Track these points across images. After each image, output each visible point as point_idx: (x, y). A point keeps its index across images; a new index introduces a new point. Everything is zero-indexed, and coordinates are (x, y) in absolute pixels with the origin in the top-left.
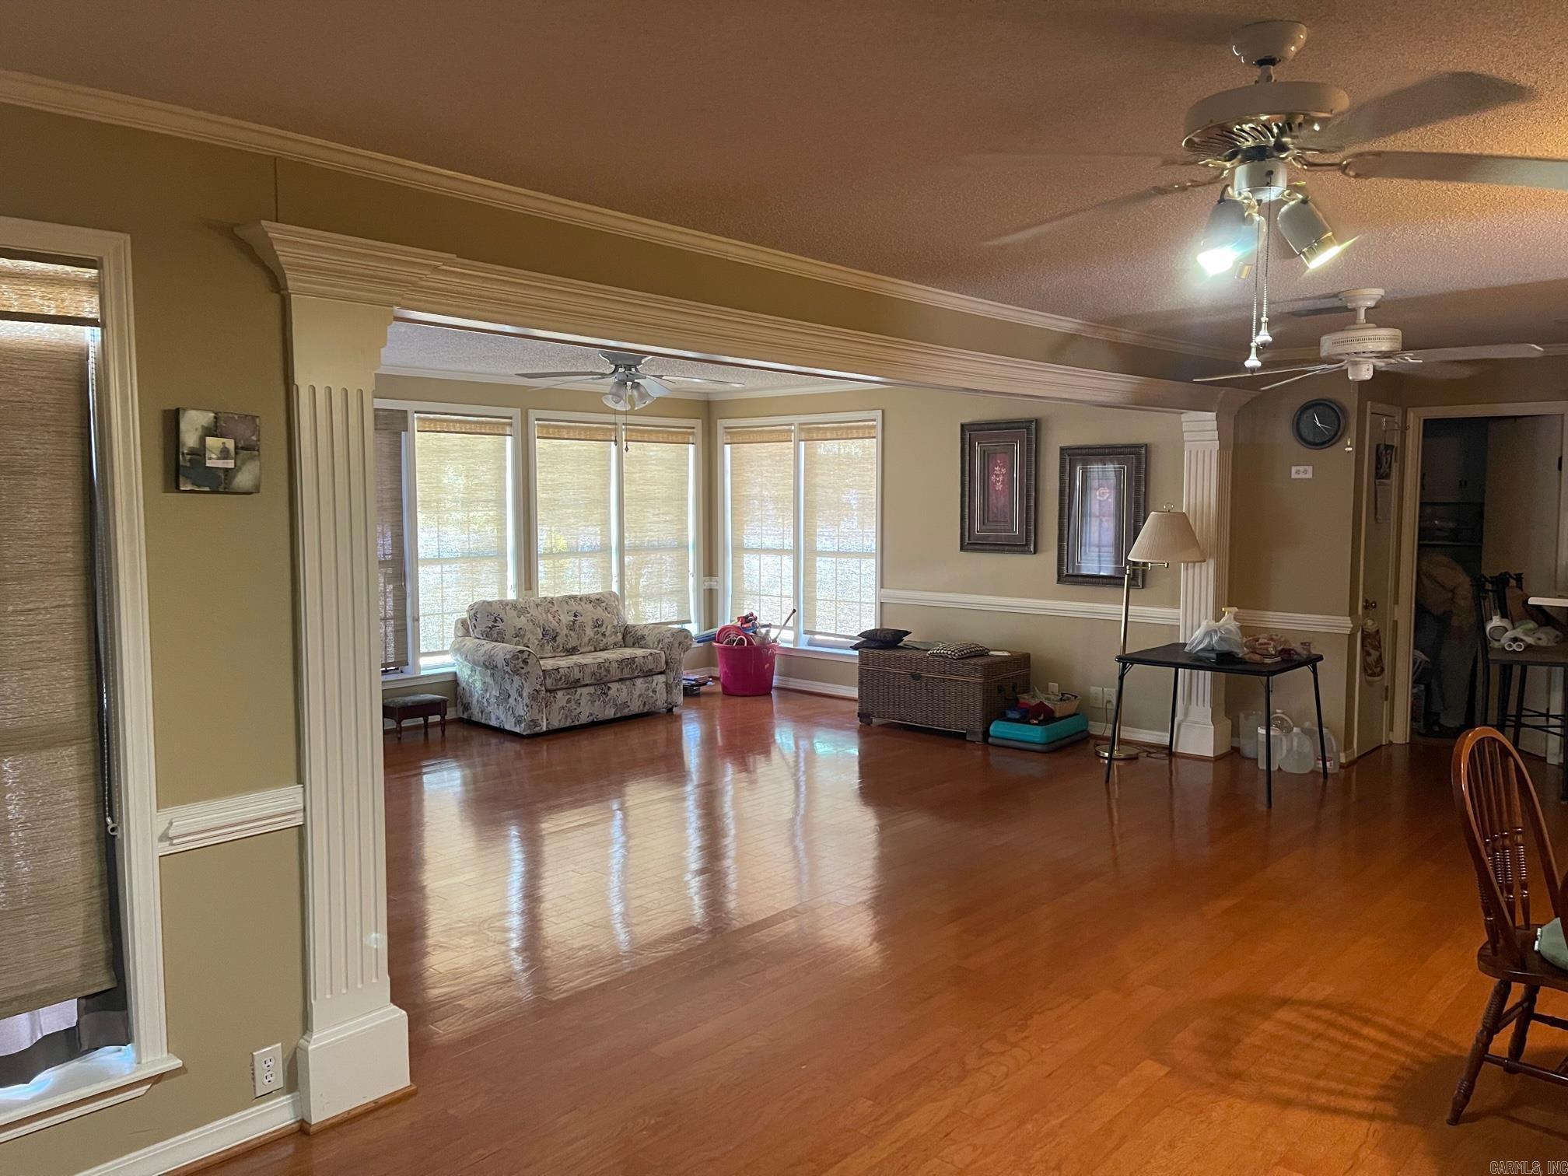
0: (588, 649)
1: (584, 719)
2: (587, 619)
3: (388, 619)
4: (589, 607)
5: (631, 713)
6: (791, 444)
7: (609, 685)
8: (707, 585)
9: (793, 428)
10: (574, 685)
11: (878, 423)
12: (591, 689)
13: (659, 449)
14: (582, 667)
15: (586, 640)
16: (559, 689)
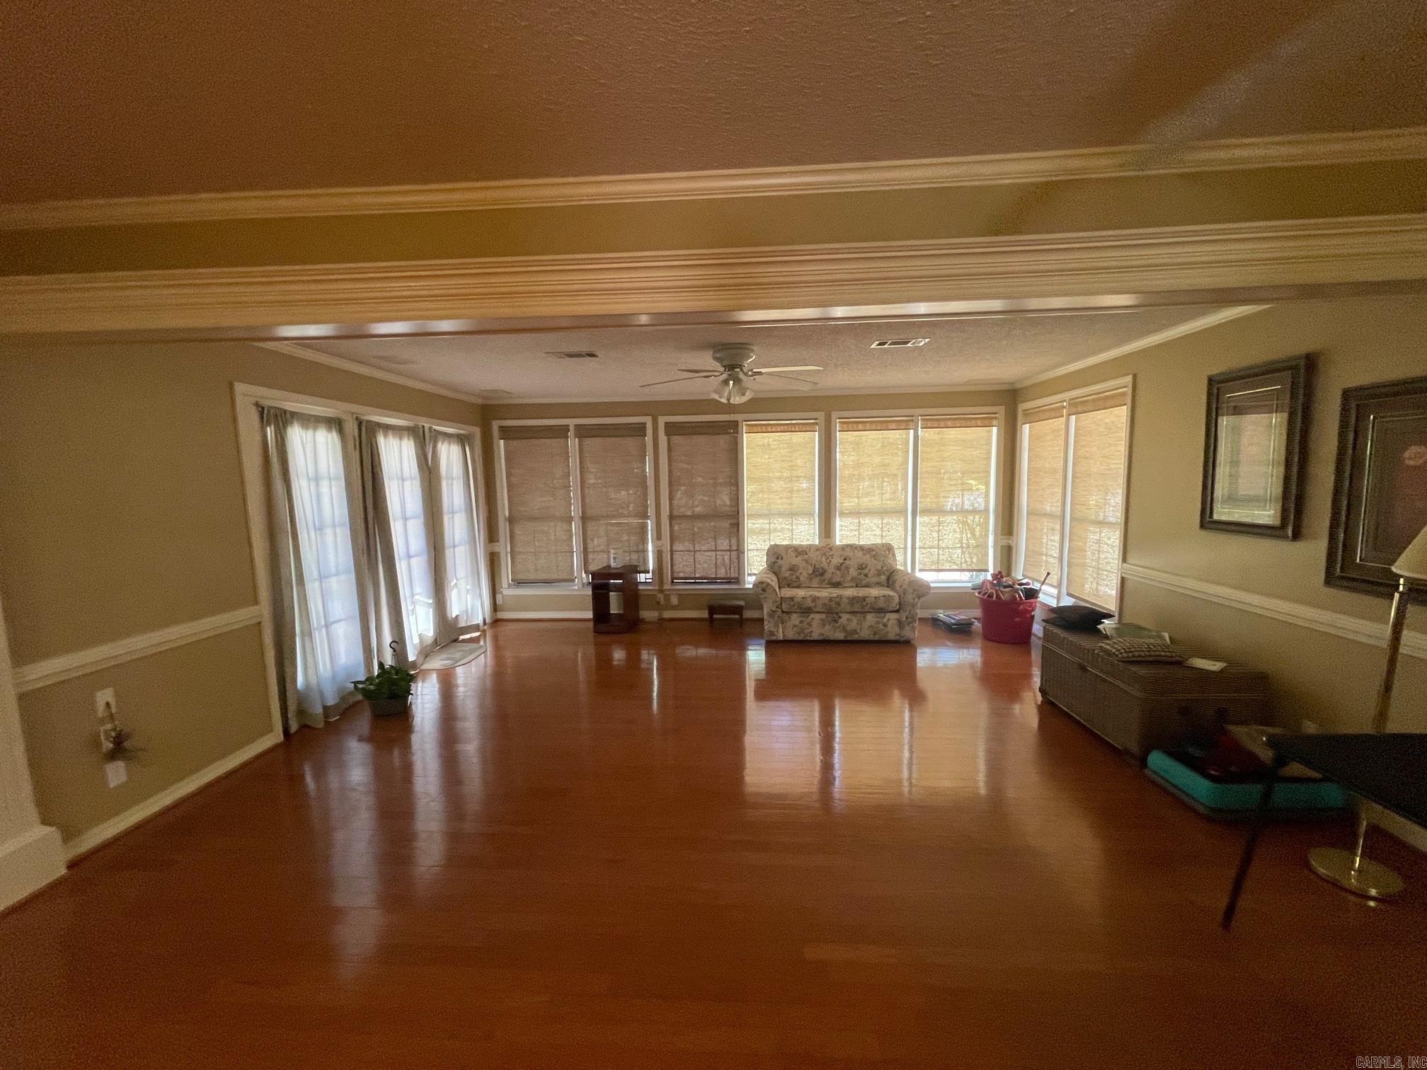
0: (851, 584)
1: (815, 636)
2: (853, 564)
3: (733, 551)
4: (860, 554)
5: (859, 639)
6: (1063, 419)
7: (840, 615)
8: (1004, 542)
9: (1065, 404)
10: (806, 611)
11: (1129, 390)
12: (823, 616)
13: (959, 432)
14: (815, 599)
15: (849, 578)
16: (794, 612)
